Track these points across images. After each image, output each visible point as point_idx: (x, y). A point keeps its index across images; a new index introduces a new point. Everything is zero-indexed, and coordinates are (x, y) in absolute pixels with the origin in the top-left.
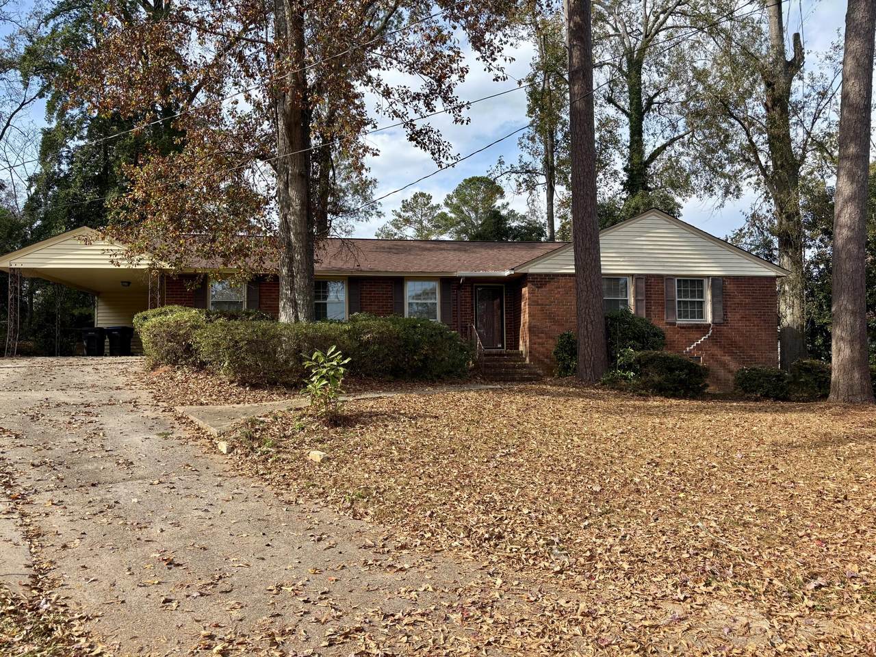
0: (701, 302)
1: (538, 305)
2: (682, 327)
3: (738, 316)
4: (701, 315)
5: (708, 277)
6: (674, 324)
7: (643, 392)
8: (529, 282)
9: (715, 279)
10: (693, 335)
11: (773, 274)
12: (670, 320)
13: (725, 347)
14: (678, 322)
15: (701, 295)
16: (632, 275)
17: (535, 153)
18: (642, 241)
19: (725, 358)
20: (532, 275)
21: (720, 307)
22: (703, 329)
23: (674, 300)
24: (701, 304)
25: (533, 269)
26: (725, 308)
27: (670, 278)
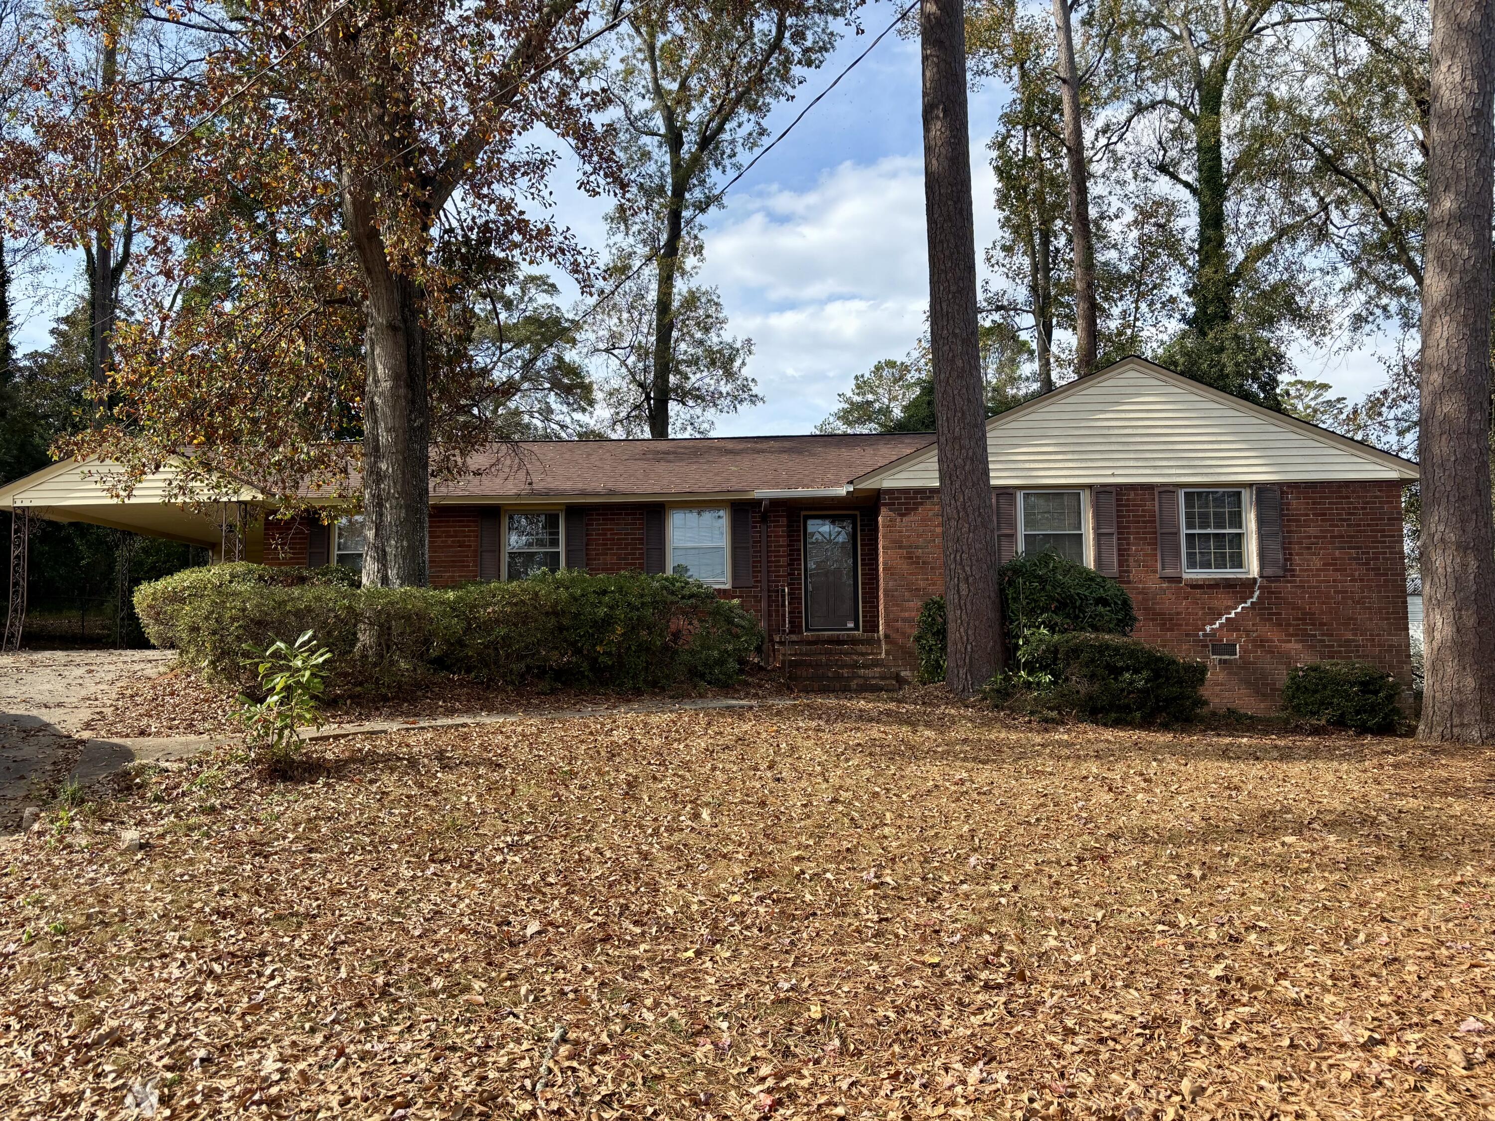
0: (1240, 536)
1: (900, 547)
2: (1195, 586)
3: (1316, 562)
4: (1238, 561)
5: (1250, 485)
6: (1179, 580)
7: (1054, 714)
8: (885, 505)
9: (1262, 490)
10: (1221, 600)
11: (1393, 475)
12: (1170, 572)
13: (1289, 625)
14: (1185, 576)
15: (1237, 520)
16: (1090, 486)
17: (1015, 275)
18: (1107, 419)
19: (1289, 645)
20: (891, 491)
21: (1275, 545)
22: (1242, 588)
23: (1177, 534)
24: (1238, 539)
25: (889, 482)
26: (1286, 548)
27: (1169, 490)
